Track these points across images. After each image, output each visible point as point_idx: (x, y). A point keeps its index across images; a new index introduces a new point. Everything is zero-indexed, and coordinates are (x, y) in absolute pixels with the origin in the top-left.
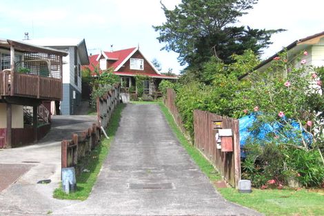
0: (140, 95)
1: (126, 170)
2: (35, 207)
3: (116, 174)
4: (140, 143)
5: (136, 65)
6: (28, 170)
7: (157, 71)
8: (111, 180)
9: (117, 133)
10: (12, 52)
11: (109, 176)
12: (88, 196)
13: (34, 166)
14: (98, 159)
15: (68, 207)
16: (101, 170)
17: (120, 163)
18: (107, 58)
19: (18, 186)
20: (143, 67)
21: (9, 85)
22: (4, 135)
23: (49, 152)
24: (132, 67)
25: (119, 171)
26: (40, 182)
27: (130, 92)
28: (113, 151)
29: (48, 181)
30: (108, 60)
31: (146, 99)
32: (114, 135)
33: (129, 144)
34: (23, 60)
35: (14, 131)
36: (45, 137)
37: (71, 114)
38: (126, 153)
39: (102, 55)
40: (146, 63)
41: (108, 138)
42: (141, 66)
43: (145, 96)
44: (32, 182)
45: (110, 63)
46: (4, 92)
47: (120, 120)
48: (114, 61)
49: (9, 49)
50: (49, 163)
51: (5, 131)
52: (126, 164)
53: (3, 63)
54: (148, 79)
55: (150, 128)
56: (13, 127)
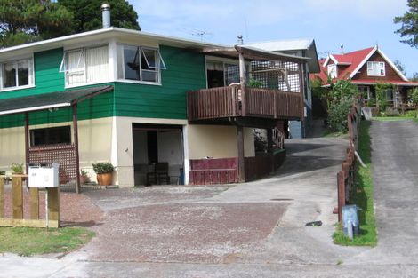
0: (383, 109)
1: (407, 206)
2: (318, 256)
3: (397, 211)
4: (408, 171)
5: (376, 70)
6: (285, 210)
7: (403, 76)
8: (393, 221)
9: (372, 159)
10: (241, 62)
11: (389, 216)
12: (376, 241)
13: (289, 204)
14: (363, 193)
15: (359, 256)
16: (375, 207)
17: (393, 197)
18: (336, 62)
19: (284, 230)
20: (384, 72)
21: (240, 102)
22: (235, 166)
23: (296, 186)
24: (370, 73)
25: (399, 208)
26: (309, 224)
27: (370, 106)
28: (378, 183)
29: (319, 224)
30: (338, 66)
31: (391, 113)
32: (370, 162)
33: (394, 173)
34: (250, 70)
35: (247, 161)
36: (282, 167)
37: (303, 137)
38: (396, 184)
39: (330, 59)
40: (388, 66)
41: (364, 166)
42: (382, 71)
43: (389, 110)
44: (299, 225)
45: (341, 68)
46: (234, 112)
47: (370, 143)
48: (347, 66)
49: (238, 58)
50: (306, 200)
51: (237, 161)
52: (403, 199)
53: (227, 75)
54: (392, 87)
55: (413, 151)
56: (246, 156)
